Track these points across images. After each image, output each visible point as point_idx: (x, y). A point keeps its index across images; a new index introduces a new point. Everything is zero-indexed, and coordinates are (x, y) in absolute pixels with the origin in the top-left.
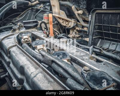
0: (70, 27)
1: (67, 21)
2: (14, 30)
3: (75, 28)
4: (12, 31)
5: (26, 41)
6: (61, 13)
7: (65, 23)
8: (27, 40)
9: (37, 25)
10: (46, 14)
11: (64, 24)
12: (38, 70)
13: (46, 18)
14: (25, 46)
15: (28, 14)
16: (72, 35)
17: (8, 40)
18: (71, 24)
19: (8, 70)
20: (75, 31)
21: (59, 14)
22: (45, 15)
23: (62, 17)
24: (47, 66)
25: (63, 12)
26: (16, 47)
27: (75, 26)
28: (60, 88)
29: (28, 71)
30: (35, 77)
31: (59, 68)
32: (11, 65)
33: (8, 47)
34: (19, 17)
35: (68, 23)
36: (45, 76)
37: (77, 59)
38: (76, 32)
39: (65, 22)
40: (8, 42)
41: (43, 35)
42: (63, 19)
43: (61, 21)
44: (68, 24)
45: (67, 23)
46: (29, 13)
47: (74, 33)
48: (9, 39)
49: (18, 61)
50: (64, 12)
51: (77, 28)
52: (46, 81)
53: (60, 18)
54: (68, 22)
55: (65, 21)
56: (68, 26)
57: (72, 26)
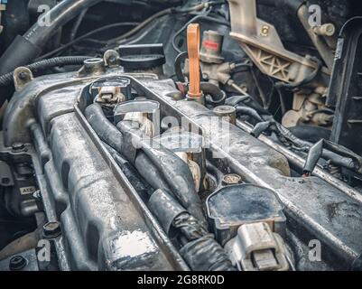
0: (292, 84)
1: (283, 60)
2: (89, 70)
3: (315, 88)
4: (81, 73)
5: (107, 101)
6: (259, 31)
7: (275, 68)
8: (109, 97)
9: (161, 62)
10: (211, 32)
11: (269, 71)
12: (101, 173)
13: (212, 45)
14: (93, 112)
15: (160, 31)
16: (301, 112)
17: (59, 95)
18: (298, 72)
19: (40, 182)
20: (313, 99)
21: (253, 32)
22: (207, 34)
23: (263, 45)
24: (124, 161)
25: (267, 25)
26: (72, 115)
27: (311, 81)
28: (134, 216)
29: (77, 172)
30: (86, 186)
31: (151, 166)
32: (49, 166)
33: (51, 113)
34: (127, 38)
35: (287, 68)
36: (111, 189)
37: (231, 162)
38: (315, 104)
39: (276, 62)
40: (58, 100)
41: (168, 92)
42: (265, 52)
43: (258, 59)
44: (286, 73)
45: (281, 67)
46: (164, 25)
47: (309, 107)
48: (63, 94)
49: (62, 148)
50: (272, 27)
51: (320, 90)
52: (109, 199)
53: (253, 47)
54: (286, 65)
55: (273, 60)
56: (286, 79)
57: (299, 80)
